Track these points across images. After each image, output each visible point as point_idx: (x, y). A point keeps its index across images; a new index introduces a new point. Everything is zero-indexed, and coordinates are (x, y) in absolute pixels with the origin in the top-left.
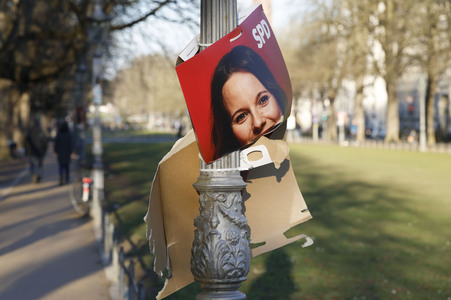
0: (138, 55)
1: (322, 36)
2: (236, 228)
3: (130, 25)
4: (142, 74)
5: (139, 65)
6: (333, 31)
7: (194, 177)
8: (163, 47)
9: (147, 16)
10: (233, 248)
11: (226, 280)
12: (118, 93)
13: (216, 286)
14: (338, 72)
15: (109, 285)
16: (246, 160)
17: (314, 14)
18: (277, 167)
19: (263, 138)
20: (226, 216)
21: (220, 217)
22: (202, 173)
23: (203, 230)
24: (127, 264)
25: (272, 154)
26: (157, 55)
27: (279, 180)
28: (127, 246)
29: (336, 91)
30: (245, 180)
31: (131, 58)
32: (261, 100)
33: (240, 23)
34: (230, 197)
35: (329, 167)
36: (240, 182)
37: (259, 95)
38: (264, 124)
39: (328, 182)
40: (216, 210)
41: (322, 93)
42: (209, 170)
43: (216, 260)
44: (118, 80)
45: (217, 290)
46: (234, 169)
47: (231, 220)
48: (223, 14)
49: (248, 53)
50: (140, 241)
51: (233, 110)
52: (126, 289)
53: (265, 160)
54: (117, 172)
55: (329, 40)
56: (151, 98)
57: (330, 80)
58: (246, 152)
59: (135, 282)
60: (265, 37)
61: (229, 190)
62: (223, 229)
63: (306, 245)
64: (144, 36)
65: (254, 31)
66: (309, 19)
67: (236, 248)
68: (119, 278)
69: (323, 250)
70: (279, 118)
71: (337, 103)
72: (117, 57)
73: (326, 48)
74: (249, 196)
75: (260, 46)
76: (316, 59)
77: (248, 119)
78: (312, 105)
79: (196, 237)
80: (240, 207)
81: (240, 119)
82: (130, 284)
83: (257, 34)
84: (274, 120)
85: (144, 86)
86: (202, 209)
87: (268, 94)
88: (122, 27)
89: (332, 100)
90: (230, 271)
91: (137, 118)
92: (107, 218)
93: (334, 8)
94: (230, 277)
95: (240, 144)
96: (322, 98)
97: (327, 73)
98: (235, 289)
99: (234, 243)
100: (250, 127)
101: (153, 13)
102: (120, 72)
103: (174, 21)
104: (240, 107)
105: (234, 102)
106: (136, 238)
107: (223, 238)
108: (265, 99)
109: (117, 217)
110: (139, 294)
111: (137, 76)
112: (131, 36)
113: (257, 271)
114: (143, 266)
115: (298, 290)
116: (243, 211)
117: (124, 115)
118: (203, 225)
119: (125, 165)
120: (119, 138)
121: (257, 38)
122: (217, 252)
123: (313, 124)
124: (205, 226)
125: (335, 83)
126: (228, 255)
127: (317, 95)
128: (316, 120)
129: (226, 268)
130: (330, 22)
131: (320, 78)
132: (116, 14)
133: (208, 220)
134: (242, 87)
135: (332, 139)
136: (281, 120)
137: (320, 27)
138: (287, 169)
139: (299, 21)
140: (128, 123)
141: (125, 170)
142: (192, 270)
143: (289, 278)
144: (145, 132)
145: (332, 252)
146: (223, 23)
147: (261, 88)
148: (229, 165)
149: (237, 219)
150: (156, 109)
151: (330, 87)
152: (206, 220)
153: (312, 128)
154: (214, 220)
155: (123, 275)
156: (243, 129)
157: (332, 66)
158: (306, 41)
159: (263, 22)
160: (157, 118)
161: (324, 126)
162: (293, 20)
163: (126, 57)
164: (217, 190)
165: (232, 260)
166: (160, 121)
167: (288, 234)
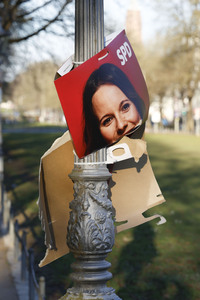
0: (32, 62)
1: (182, 46)
2: (103, 211)
3: (26, 38)
4: (35, 78)
5: (33, 70)
6: (191, 42)
7: (69, 169)
8: (53, 56)
9: (39, 31)
10: (101, 226)
11: (95, 252)
12: (16, 93)
13: (86, 257)
14: (195, 76)
15: (7, 250)
16: (111, 155)
17: (176, 28)
18: (137, 161)
19: (125, 137)
20: (95, 201)
21: (90, 201)
22: (75, 166)
23: (76, 211)
24: (21, 234)
25: (132, 150)
26: (47, 62)
27: (139, 171)
28: (21, 219)
29: (193, 91)
30: (111, 171)
31: (27, 65)
32: (124, 107)
33: (107, 44)
34: (99, 185)
35: (187, 154)
36: (107, 173)
37: (122, 103)
38: (126, 127)
39: (185, 166)
40: (87, 196)
41: (182, 93)
42: (81, 164)
43: (86, 236)
44: (16, 83)
45: (88, 260)
46: (101, 163)
47: (99, 204)
48: (93, 38)
49: (113, 69)
50: (32, 214)
51: (101, 115)
52: (20, 253)
53: (127, 155)
54: (15, 158)
55: (188, 50)
56: (43, 98)
57: (188, 82)
58: (111, 148)
59: (27, 248)
60: (127, 56)
61: (97, 180)
62: (92, 211)
63: (160, 223)
64: (37, 47)
65: (118, 51)
66: (172, 33)
67: (104, 226)
68: (15, 244)
69: (180, 222)
70: (138, 121)
71: (194, 101)
72: (15, 63)
73: (185, 56)
74: (115, 183)
75: (123, 63)
76: (177, 65)
77: (113, 122)
78: (174, 103)
79: (71, 218)
80: (106, 193)
81: (106, 123)
82: (23, 250)
83: (121, 54)
84: (134, 123)
85: (37, 88)
86: (76, 195)
87: (129, 102)
88: (19, 40)
89: (190, 99)
90: (98, 244)
91: (32, 113)
92: (6, 196)
93: (192, 23)
94: (98, 250)
95: (106, 143)
96: (182, 98)
97: (186, 77)
98: (102, 259)
99: (102, 222)
100: (115, 129)
101: (44, 28)
102: (18, 76)
103: (61, 35)
104: (107, 112)
105: (102, 109)
106: (29, 211)
107: (93, 218)
108: (127, 106)
109: (14, 194)
110: (29, 258)
111: (31, 79)
112: (26, 47)
113: (127, 239)
114: (34, 235)
115: (160, 255)
116: (109, 196)
117: (21, 111)
118: (76, 207)
119: (21, 151)
120: (17, 129)
121: (120, 57)
122: (88, 230)
123: (174, 118)
124: (78, 209)
125: (192, 84)
126: (96, 232)
127: (178, 94)
128: (178, 115)
129: (95, 242)
130: (188, 36)
131: (180, 81)
132: (14, 30)
133: (80, 204)
134: (108, 97)
135: (190, 130)
136: (140, 123)
137: (180, 39)
138: (145, 162)
139: (164, 35)
140: (24, 118)
141: (21, 156)
142: (68, 244)
143: (152, 245)
144: (38, 125)
145: (188, 223)
146: (93, 45)
147: (123, 97)
148: (97, 159)
149: (104, 203)
150: (47, 106)
151: (189, 88)
152: (79, 204)
153: (174, 121)
154: (86, 204)
155: (18, 243)
156: (109, 130)
157: (190, 71)
158: (169, 51)
159: (126, 44)
160: (48, 113)
161: (184, 119)
162: (158, 33)
163: (23, 64)
164: (88, 179)
165: (100, 236)
166: (51, 115)
167: (145, 214)
